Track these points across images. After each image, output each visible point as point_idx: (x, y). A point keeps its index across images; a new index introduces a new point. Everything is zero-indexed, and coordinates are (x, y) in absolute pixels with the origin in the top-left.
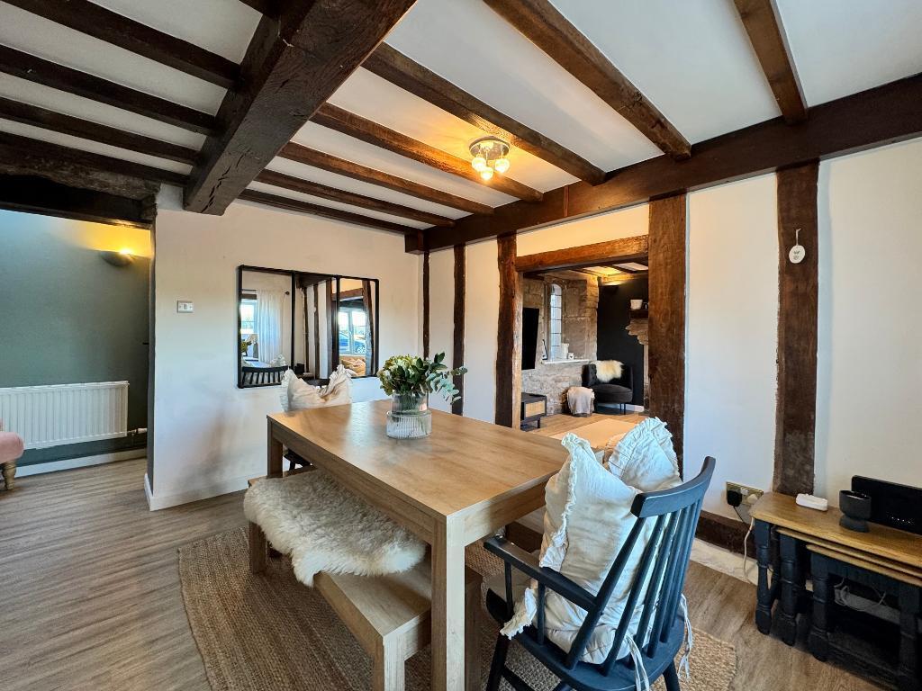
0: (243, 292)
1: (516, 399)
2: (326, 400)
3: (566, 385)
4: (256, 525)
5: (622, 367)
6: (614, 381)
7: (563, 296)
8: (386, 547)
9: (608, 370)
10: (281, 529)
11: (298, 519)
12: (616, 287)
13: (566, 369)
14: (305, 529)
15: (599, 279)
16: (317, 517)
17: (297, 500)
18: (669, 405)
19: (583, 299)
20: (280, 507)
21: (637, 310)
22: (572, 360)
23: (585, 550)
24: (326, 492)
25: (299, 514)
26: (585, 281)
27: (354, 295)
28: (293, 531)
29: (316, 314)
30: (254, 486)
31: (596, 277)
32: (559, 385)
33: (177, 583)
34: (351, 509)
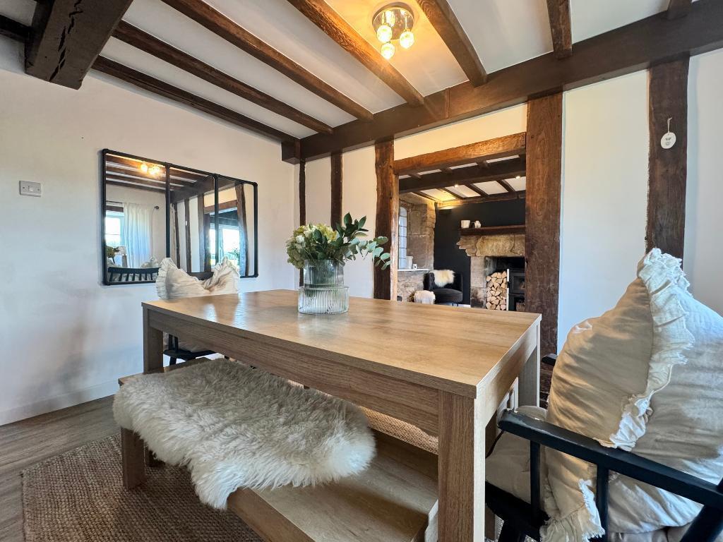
0: (107, 204)
1: (393, 291)
2: (211, 291)
3: (412, 289)
4: (132, 432)
5: (455, 274)
6: (448, 286)
7: (408, 217)
8: (329, 442)
9: (444, 277)
10: (172, 434)
11: (195, 417)
12: (450, 211)
13: (412, 277)
14: (207, 429)
15: (436, 204)
16: (222, 414)
17: (189, 395)
18: (545, 285)
19: (424, 220)
20: (166, 406)
21: (466, 229)
22: (416, 269)
23: (697, 416)
24: (224, 383)
25: (195, 411)
26: (426, 205)
27: (228, 207)
28: (190, 434)
29: (188, 228)
30: (126, 384)
31: (433, 202)
32: (407, 289)
33: (16, 519)
34: (261, 400)
